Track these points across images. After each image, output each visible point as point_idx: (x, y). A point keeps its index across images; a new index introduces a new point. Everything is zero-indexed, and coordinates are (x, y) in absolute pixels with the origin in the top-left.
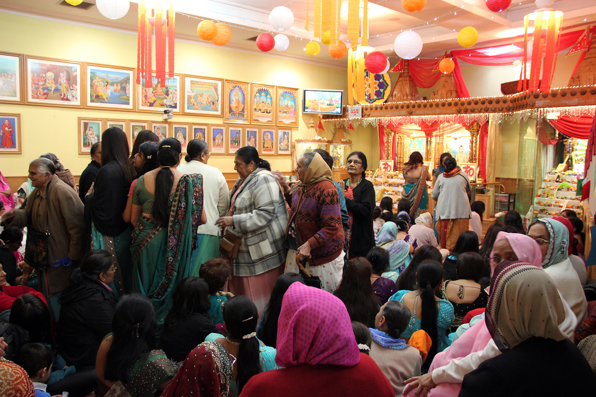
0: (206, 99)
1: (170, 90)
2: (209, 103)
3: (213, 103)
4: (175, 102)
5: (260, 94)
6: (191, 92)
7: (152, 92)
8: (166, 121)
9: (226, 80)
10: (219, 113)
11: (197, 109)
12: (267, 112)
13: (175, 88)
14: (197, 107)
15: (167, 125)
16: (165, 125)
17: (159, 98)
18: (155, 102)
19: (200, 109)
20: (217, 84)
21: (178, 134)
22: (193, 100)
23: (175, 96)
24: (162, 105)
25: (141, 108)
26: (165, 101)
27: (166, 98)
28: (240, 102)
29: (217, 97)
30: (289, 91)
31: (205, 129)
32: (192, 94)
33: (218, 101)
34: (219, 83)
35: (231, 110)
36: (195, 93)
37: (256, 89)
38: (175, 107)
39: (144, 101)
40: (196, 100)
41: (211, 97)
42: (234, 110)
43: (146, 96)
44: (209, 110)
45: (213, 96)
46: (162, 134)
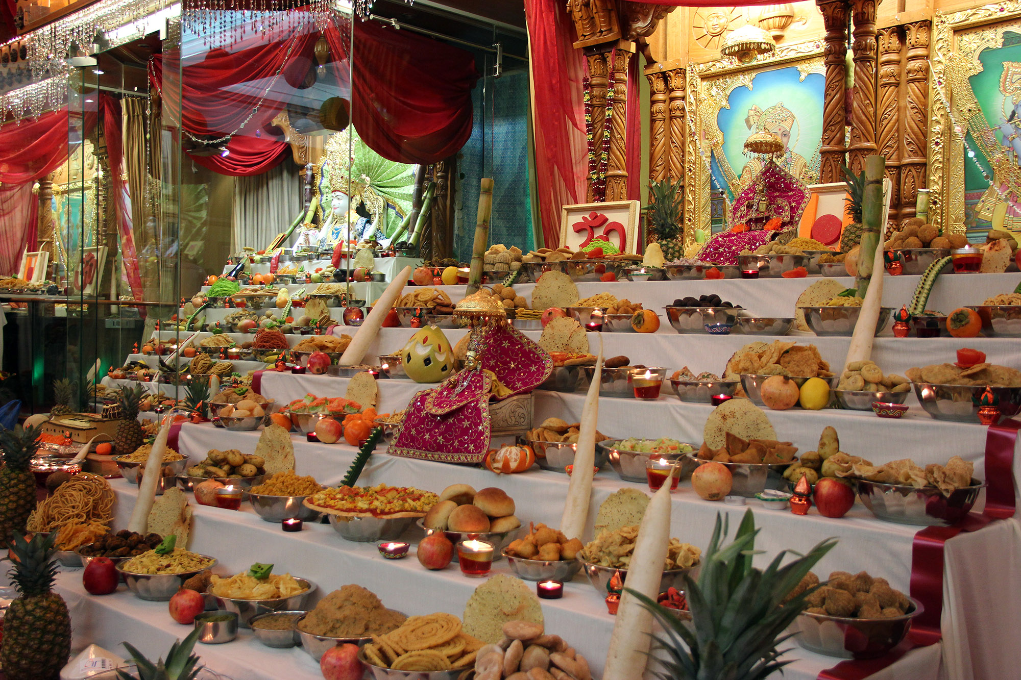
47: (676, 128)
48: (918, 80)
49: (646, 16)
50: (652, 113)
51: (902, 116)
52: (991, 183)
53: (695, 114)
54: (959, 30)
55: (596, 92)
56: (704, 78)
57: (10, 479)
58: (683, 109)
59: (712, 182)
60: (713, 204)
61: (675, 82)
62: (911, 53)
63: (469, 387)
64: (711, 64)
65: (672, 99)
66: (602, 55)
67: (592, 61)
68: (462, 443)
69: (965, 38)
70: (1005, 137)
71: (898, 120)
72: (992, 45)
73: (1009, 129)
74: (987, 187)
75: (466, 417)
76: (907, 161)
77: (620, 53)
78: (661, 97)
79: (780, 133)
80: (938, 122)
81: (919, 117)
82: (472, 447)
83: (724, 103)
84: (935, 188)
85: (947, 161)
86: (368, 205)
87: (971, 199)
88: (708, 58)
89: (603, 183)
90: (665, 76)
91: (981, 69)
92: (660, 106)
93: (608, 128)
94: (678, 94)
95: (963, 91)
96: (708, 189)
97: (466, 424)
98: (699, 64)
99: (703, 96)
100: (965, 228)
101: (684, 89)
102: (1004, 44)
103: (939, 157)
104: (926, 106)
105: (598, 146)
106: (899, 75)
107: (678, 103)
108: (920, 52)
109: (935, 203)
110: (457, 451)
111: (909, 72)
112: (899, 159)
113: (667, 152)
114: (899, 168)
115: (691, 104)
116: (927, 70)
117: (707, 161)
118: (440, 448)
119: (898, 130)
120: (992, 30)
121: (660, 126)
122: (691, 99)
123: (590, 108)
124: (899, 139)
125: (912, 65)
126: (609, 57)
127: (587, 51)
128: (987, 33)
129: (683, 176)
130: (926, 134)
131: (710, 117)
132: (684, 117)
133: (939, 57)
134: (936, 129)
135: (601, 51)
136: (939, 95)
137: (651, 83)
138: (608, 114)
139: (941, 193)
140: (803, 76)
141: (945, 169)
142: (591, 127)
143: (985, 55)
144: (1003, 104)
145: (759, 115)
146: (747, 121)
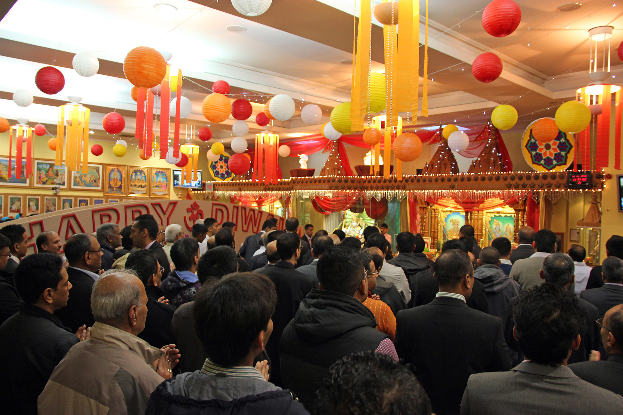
0: (89, 178)
1: (60, 173)
2: (92, 181)
3: (95, 181)
4: (64, 181)
5: (136, 174)
6: (77, 173)
7: (45, 175)
8: (55, 195)
9: (106, 164)
10: (100, 188)
11: (82, 186)
12: (142, 187)
13: (63, 171)
14: (82, 184)
15: (56, 198)
16: (54, 197)
17: (50, 178)
18: (47, 181)
19: (84, 185)
20: (98, 168)
21: (65, 204)
22: (78, 180)
23: (64, 177)
24: (53, 183)
25: (36, 185)
26: (55, 180)
27: (56, 178)
28: (118, 180)
29: (98, 177)
30: (162, 170)
31: (88, 200)
32: (78, 175)
33: (99, 179)
34: (101, 166)
35: (110, 187)
36: (80, 174)
37: (132, 170)
38: (64, 184)
39: (38, 181)
40: (81, 179)
41: (93, 177)
42: (113, 186)
43: (40, 178)
44: (91, 186)
45: (95, 176)
46: (53, 204)
47: (436, 220)
48: (481, 220)
49: (432, 204)
53: (440, 218)
55: (422, 215)
56: (442, 211)
59: (444, 233)
61: (436, 211)
62: (480, 215)
65: (435, 214)
69: (488, 214)
72: (492, 216)
73: (495, 231)
76: (479, 234)
77: (428, 208)
78: (433, 213)
79: (457, 224)
81: (481, 226)
83: (446, 217)
84: (483, 239)
85: (485, 235)
86: (361, 224)
90: (434, 210)
91: (491, 220)
92: (433, 215)
95: (488, 223)
96: (442, 233)
98: (441, 208)
99: (442, 215)
101: (438, 212)
102: (494, 216)
104: (482, 224)
105: (422, 222)
106: (478, 218)
107: (437, 215)
108: (481, 215)
113: (434, 224)
116: (482, 218)
117: (442, 227)
121: (433, 220)
122: (440, 215)
123: (421, 218)
124: (478, 229)
125: (480, 217)
126: (425, 209)
127: (420, 208)
128: (492, 214)
129: (438, 230)
130: (482, 229)
131: (443, 219)
132: (438, 218)
133: (484, 216)
134: (484, 229)
135: (423, 208)
136: (484, 223)
137: (431, 210)
138: (425, 220)
139: (485, 240)
140: (461, 215)
141: (485, 236)
142: (421, 222)
143: (491, 218)
144: (494, 226)
145: (453, 220)
146: (451, 221)
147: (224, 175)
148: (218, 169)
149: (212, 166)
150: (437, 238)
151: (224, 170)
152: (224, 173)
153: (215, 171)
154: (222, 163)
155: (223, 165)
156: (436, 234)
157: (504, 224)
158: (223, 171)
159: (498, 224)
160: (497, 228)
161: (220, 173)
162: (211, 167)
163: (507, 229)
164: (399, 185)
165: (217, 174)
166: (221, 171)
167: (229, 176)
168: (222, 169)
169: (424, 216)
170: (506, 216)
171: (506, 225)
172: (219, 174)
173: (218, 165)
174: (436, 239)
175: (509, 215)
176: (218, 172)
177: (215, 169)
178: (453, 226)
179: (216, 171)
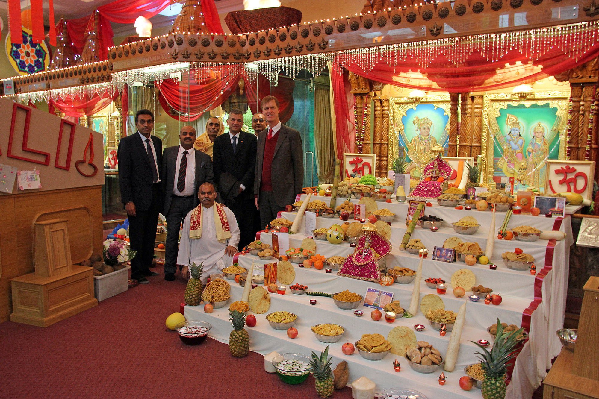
47: (385, 121)
48: (478, 116)
49: (380, 84)
50: (375, 115)
51: (472, 128)
52: (503, 156)
53: (393, 117)
54: (492, 101)
55: (359, 110)
56: (396, 103)
57: (196, 283)
58: (388, 114)
59: (399, 145)
60: (399, 152)
61: (385, 104)
62: (476, 106)
63: (367, 255)
64: (399, 98)
65: (383, 110)
66: (362, 96)
67: (357, 98)
68: (368, 275)
69: (494, 103)
70: (507, 140)
71: (471, 129)
72: (503, 107)
73: (509, 137)
74: (501, 156)
75: (370, 266)
76: (474, 144)
77: (369, 97)
78: (379, 108)
79: (426, 128)
80: (485, 132)
81: (478, 129)
82: (372, 276)
83: (404, 114)
84: (483, 155)
85: (487, 146)
87: (495, 160)
88: (398, 96)
89: (361, 145)
90: (381, 101)
91: (499, 115)
92: (378, 112)
93: (364, 125)
94: (386, 108)
95: (493, 121)
96: (397, 146)
97: (370, 268)
98: (394, 98)
99: (396, 110)
100: (493, 170)
101: (388, 106)
102: (507, 108)
103: (485, 144)
104: (481, 125)
106: (472, 113)
107: (386, 112)
108: (479, 106)
109: (483, 160)
110: (366, 277)
111: (475, 113)
112: (471, 143)
113: (382, 130)
114: (471, 146)
115: (391, 113)
116: (482, 113)
117: (397, 135)
118: (359, 275)
119: (471, 133)
120: (503, 102)
121: (378, 120)
122: (392, 111)
123: (357, 117)
124: (471, 136)
125: (476, 110)
126: (365, 98)
127: (356, 95)
128: (502, 103)
129: (388, 140)
130: (481, 136)
131: (399, 118)
132: (388, 117)
133: (486, 109)
134: (484, 134)
135: (362, 95)
136: (485, 122)
137: (375, 103)
138: (365, 120)
139: (486, 157)
140: (436, 108)
141: (487, 149)
142: (357, 124)
143: (501, 110)
144: (507, 128)
145: (418, 120)
146: (414, 122)
147: (33, 67)
148: (23, 57)
149: (13, 53)
150: (387, 157)
151: (32, 59)
152: (33, 65)
153: (18, 61)
154: (28, 48)
155: (29, 51)
156: (384, 148)
157: (529, 122)
158: (31, 61)
159: (516, 123)
160: (513, 132)
161: (27, 65)
162: (12, 55)
163: (535, 133)
164: (313, 42)
165: (22, 65)
166: (27, 60)
167: (41, 69)
168: (29, 58)
169: (362, 112)
170: (533, 106)
171: (534, 124)
172: (25, 66)
173: (22, 52)
174: (385, 158)
175: (540, 103)
176: (24, 62)
177: (19, 58)
178: (419, 132)
179: (21, 61)
